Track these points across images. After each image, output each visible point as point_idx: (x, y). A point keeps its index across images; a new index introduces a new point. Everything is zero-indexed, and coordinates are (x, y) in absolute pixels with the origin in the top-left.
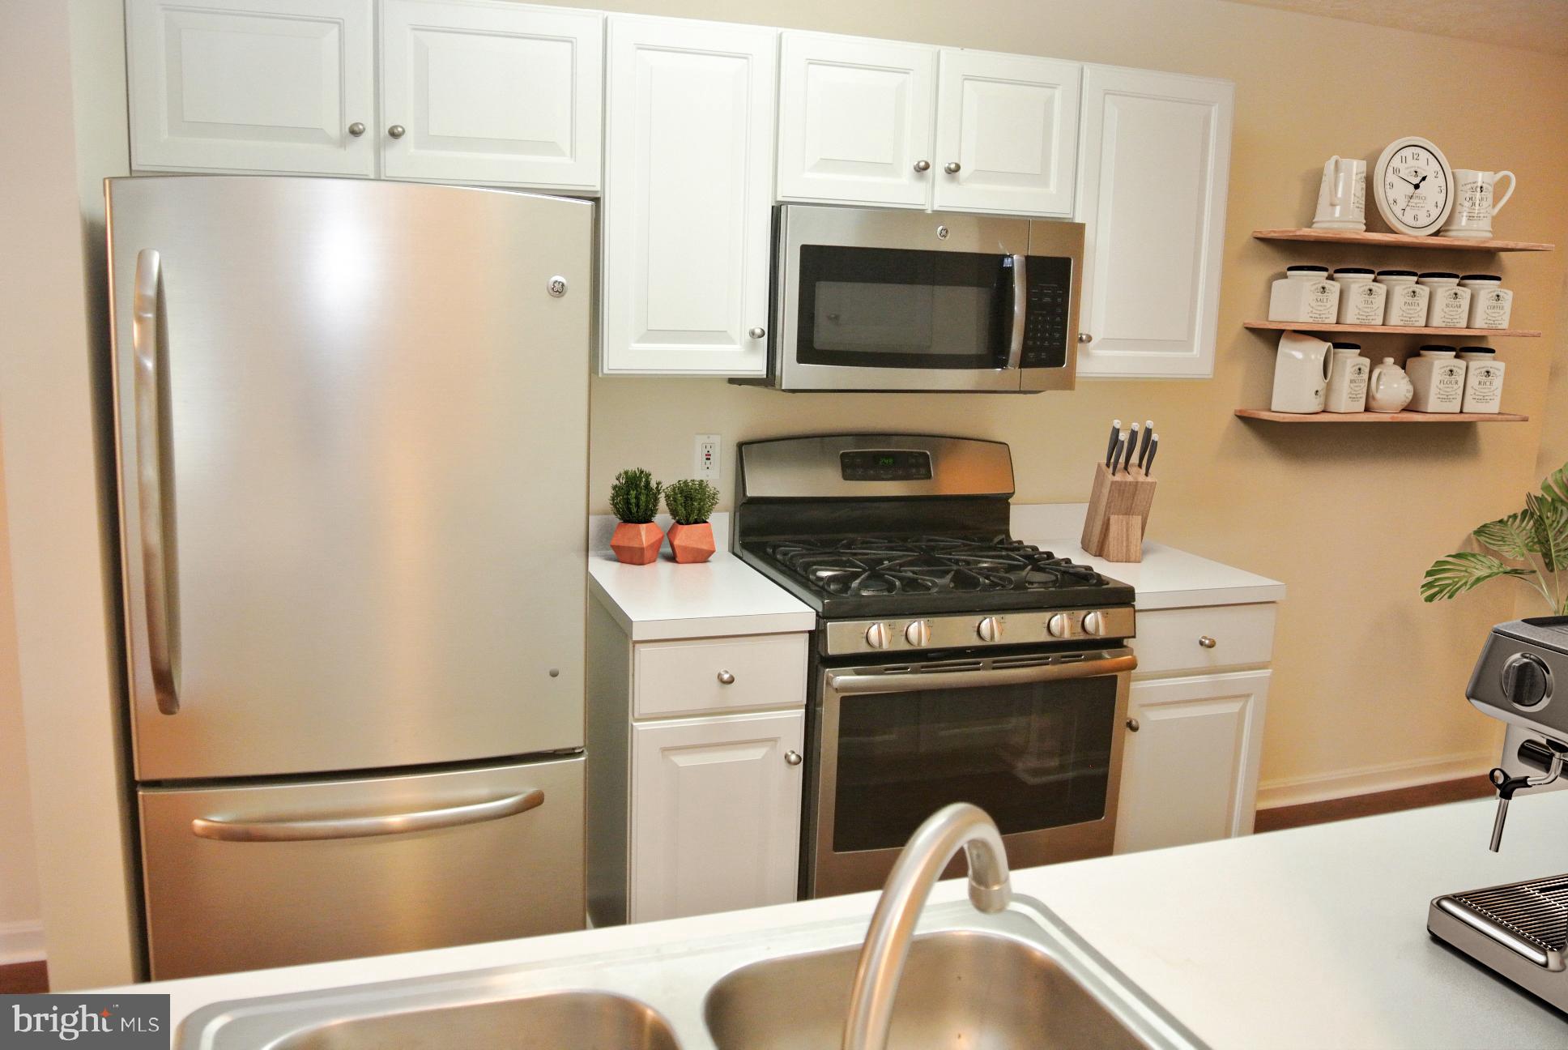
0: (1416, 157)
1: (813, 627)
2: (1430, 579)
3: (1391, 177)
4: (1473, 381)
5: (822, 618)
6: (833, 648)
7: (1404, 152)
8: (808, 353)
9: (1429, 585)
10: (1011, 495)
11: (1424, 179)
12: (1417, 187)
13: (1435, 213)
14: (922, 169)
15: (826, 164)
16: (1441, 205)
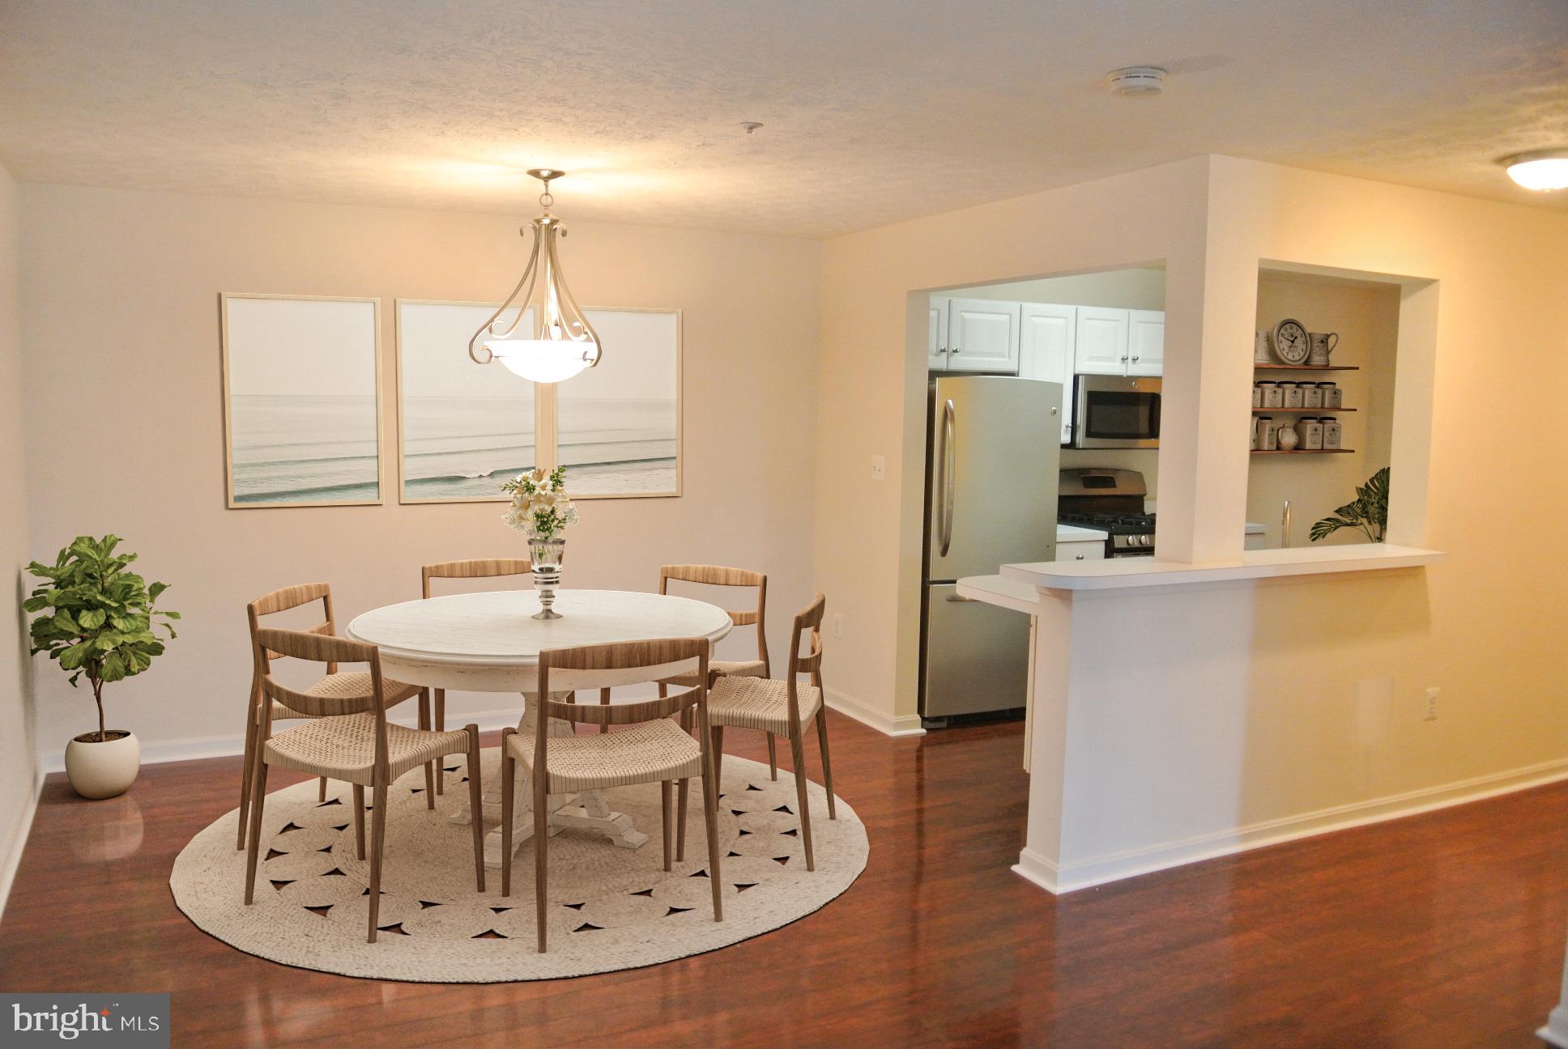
0: (1292, 328)
1: (1107, 538)
2: (1314, 531)
3: (1281, 338)
4: (1327, 434)
5: (1111, 535)
6: (1117, 545)
7: (1286, 326)
8: (1089, 434)
9: (1313, 534)
10: (1145, 495)
11: (1296, 338)
12: (1293, 342)
13: (1302, 354)
14: (1124, 359)
15: (1092, 358)
16: (1304, 350)
